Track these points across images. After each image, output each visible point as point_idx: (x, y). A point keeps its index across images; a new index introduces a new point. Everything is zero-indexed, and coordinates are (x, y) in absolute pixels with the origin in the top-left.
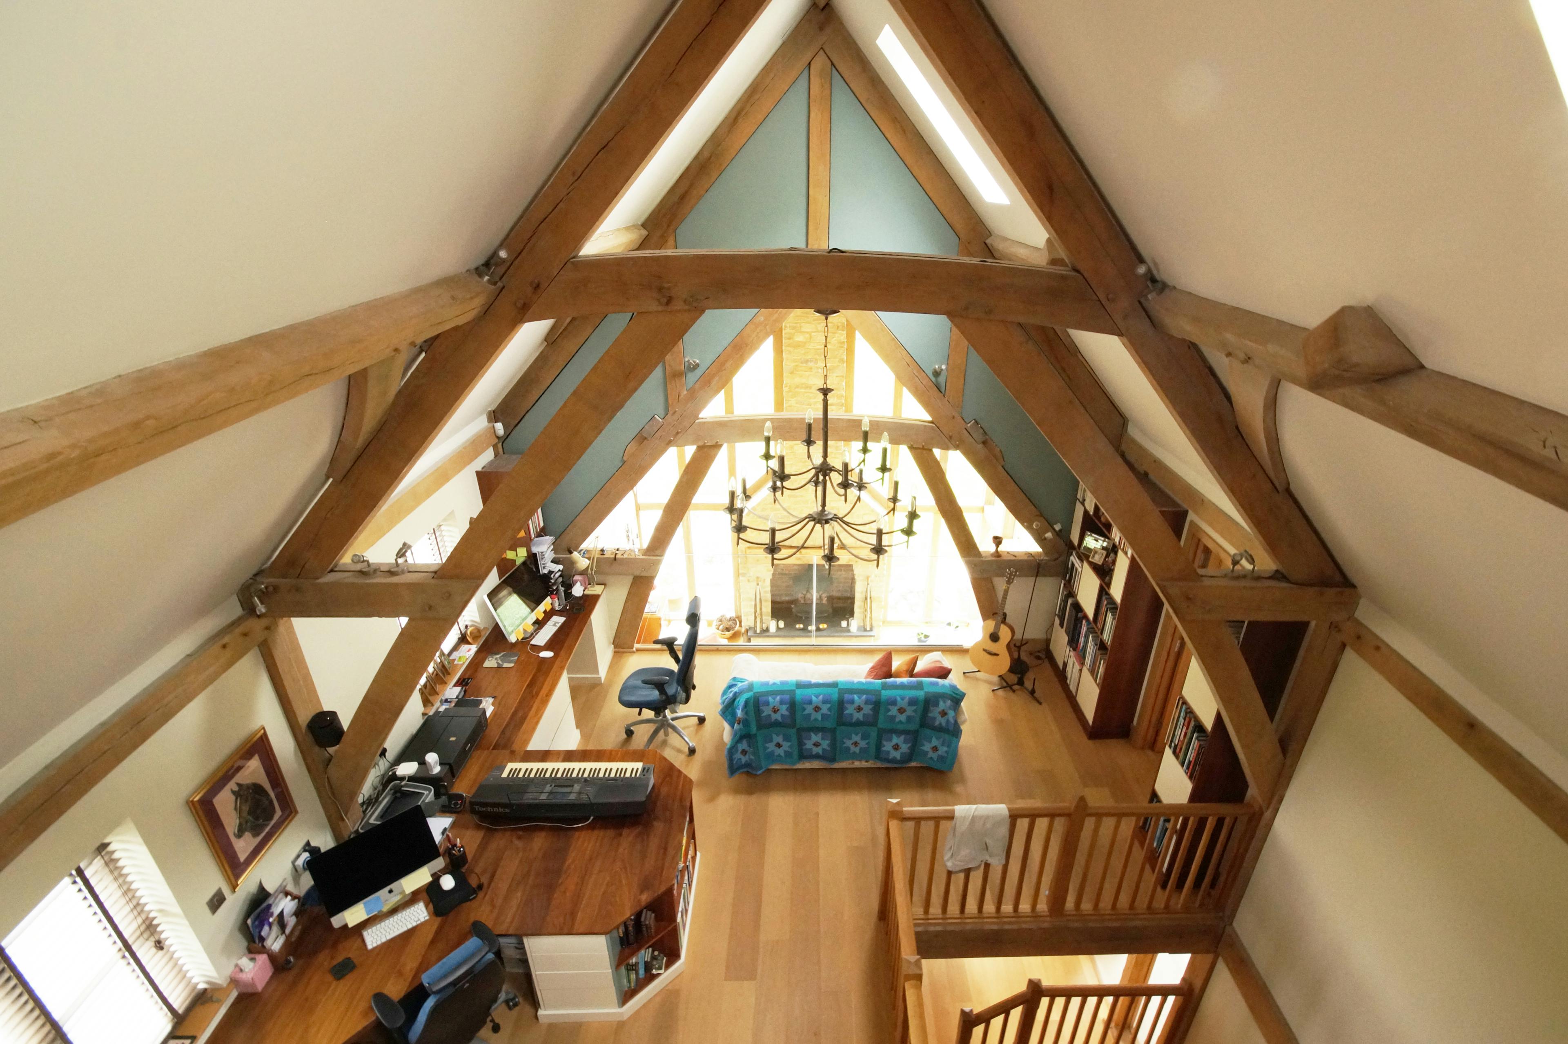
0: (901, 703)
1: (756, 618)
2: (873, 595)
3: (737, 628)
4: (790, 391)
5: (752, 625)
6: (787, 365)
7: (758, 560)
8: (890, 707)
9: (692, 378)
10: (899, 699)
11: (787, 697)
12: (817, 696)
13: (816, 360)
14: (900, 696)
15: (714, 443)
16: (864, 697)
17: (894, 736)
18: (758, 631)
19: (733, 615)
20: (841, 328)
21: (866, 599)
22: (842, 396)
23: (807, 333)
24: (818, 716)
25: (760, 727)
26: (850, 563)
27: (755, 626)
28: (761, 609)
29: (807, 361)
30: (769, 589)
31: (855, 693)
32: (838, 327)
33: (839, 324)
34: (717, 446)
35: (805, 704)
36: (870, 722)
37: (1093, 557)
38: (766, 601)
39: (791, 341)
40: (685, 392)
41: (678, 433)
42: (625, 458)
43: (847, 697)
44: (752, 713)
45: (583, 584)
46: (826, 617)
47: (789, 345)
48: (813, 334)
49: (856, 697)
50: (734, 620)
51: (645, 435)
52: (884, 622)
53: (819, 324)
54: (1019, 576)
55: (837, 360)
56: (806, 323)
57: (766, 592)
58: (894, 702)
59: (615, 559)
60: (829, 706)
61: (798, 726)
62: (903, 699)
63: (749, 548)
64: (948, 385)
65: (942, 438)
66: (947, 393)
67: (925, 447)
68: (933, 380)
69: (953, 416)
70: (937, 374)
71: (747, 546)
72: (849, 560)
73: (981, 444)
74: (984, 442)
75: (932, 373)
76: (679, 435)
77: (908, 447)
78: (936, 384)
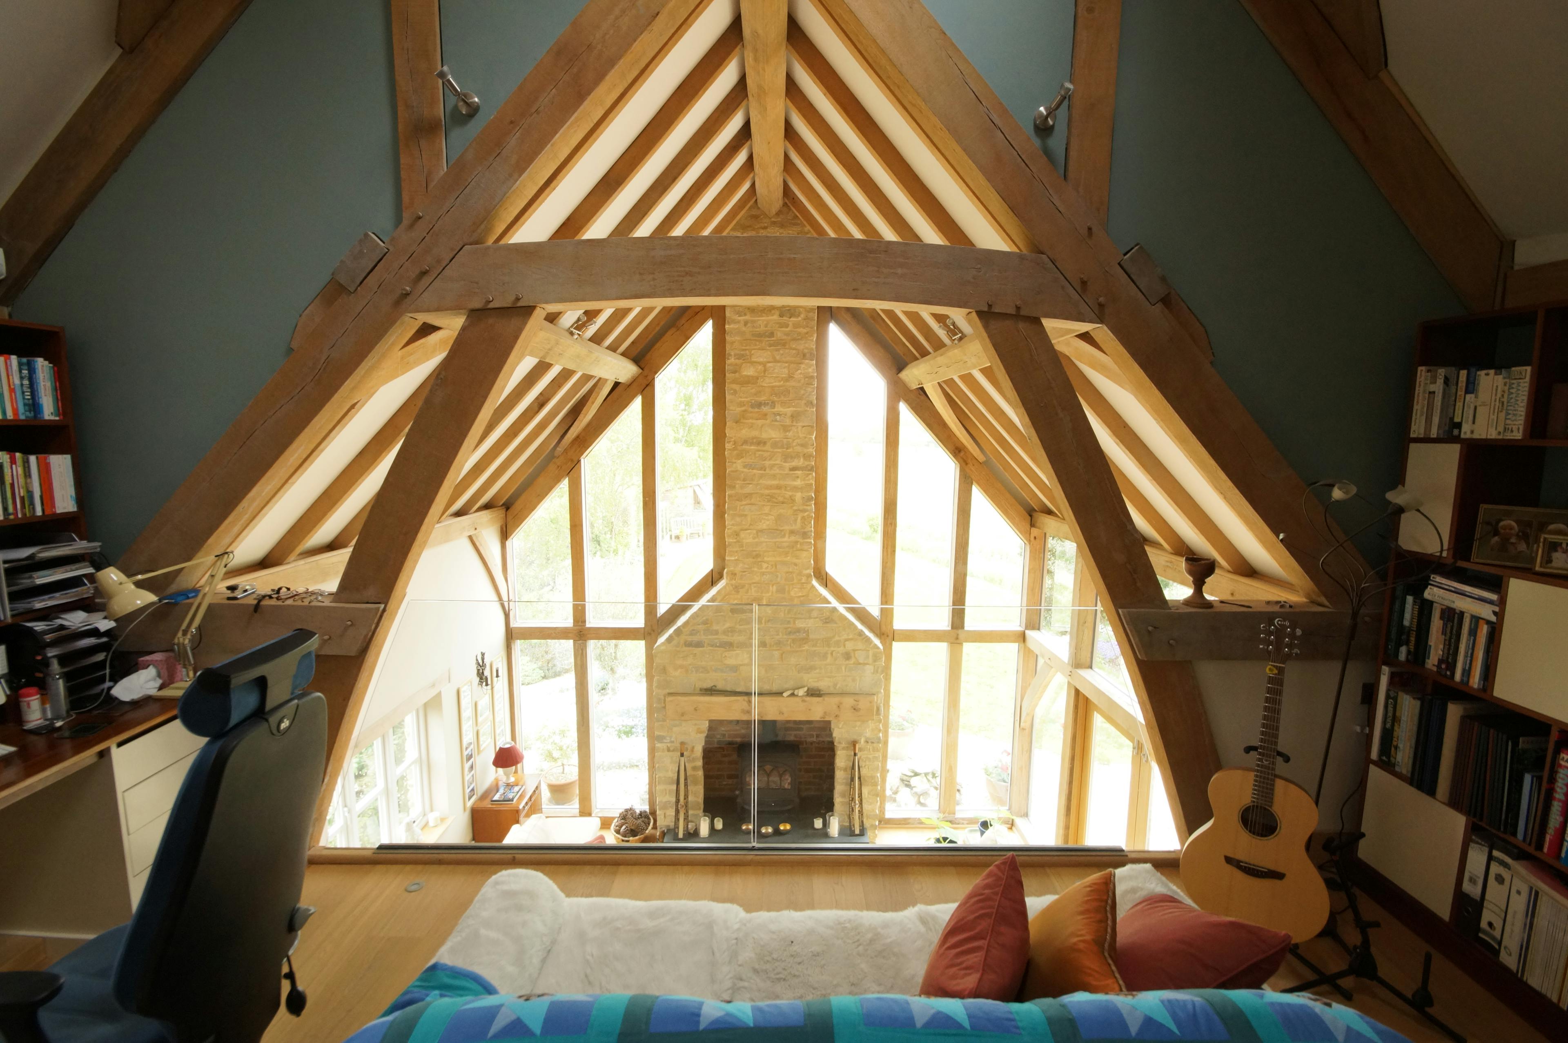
1: (677, 812)
2: (864, 772)
3: (649, 831)
4: (735, 449)
5: (672, 825)
6: (733, 409)
7: (683, 714)
9: (460, 140)
13: (773, 402)
15: (508, 302)
18: (681, 835)
19: (646, 808)
20: (808, 355)
21: (852, 779)
22: (810, 456)
23: (760, 363)
26: (827, 719)
27: (677, 827)
28: (686, 796)
29: (759, 405)
30: (700, 763)
32: (804, 355)
33: (806, 351)
34: (521, 311)
38: (695, 783)
39: (737, 375)
40: (442, 173)
41: (423, 273)
42: (294, 345)
45: (164, 672)
46: (789, 811)
47: (734, 381)
48: (769, 365)
50: (647, 817)
51: (341, 277)
52: (880, 822)
53: (777, 350)
54: (1298, 657)
55: (804, 402)
56: (759, 349)
57: (695, 768)
59: (257, 607)
63: (670, 694)
64: (1073, 154)
65: (1063, 287)
66: (1071, 174)
67: (1023, 313)
68: (1036, 142)
69: (1090, 229)
70: (1043, 129)
71: (668, 691)
72: (825, 713)
73: (1160, 306)
74: (1166, 301)
75: (1032, 127)
76: (426, 280)
77: (980, 314)
78: (1047, 152)
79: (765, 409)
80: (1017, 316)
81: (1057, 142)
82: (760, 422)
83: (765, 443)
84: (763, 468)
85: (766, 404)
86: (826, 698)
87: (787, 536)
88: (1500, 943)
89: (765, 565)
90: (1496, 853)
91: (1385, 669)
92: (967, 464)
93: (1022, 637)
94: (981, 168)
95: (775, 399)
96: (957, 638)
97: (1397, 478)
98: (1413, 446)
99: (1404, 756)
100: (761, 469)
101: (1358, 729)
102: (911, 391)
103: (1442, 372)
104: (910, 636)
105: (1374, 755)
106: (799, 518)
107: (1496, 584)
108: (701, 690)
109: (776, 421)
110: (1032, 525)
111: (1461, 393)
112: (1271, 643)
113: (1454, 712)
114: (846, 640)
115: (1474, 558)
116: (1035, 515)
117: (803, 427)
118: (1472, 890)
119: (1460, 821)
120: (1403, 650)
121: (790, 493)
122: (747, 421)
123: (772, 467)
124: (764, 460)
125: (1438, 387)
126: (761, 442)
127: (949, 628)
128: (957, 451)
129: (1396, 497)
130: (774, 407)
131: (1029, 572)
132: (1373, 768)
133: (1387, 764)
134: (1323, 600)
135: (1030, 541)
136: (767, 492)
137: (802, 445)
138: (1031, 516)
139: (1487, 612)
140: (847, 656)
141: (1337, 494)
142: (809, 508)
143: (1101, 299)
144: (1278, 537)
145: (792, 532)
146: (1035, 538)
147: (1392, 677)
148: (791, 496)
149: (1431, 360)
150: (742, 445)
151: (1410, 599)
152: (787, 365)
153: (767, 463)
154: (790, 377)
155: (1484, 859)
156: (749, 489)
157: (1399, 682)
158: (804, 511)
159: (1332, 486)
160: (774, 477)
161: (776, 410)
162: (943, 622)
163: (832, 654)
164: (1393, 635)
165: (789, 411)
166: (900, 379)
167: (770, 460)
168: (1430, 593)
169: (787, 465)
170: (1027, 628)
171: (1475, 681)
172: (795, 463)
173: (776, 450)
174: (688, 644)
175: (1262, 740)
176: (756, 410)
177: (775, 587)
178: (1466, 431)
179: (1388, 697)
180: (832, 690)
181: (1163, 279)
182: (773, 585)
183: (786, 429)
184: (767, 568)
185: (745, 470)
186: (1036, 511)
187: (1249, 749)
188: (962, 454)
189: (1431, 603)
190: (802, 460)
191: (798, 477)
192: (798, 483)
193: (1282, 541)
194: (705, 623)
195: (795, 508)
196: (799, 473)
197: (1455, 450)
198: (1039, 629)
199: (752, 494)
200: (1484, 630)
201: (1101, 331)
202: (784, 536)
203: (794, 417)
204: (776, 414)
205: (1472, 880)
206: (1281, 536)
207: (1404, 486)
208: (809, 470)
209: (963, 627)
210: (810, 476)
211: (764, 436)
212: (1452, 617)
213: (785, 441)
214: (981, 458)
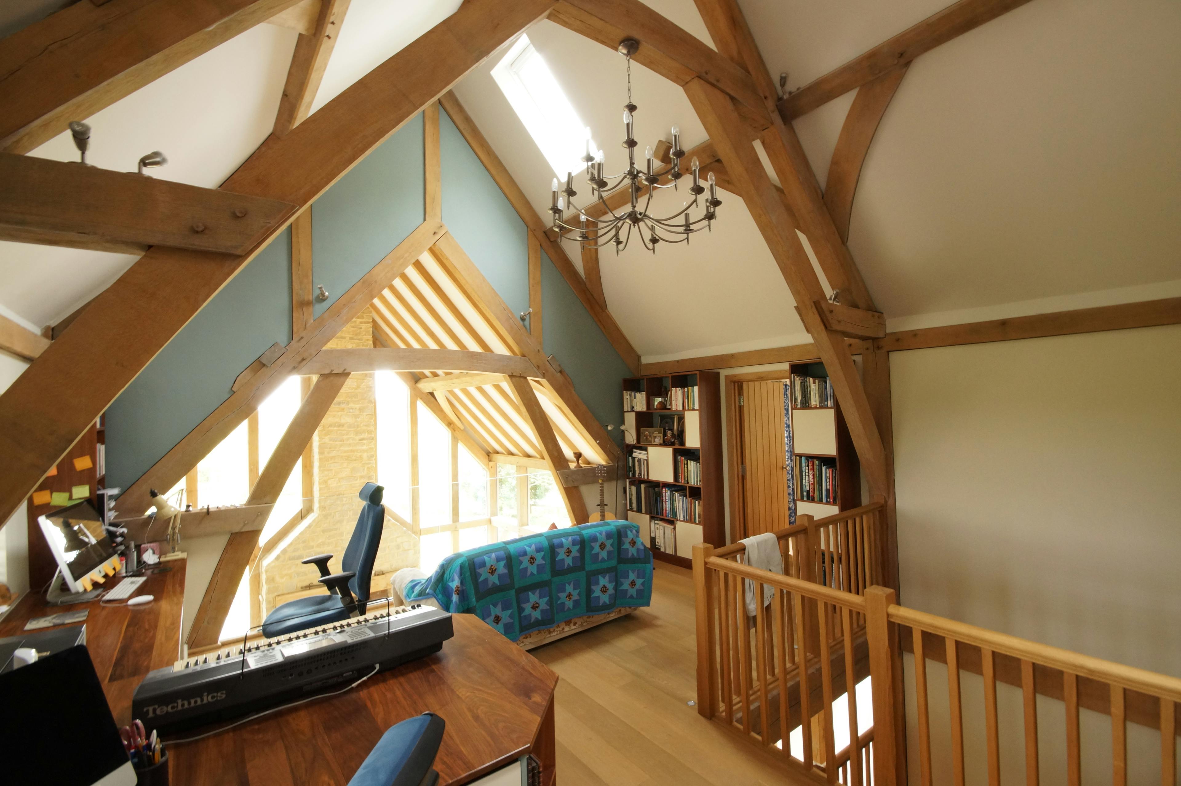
0: (602, 538)
8: (593, 544)
9: (319, 309)
10: (598, 535)
11: (502, 553)
12: (530, 546)
14: (598, 532)
15: (340, 371)
16: (570, 538)
17: (600, 577)
24: (533, 569)
25: (480, 596)
31: (562, 537)
34: (345, 374)
35: (520, 556)
36: (579, 565)
37: (654, 441)
40: (312, 321)
41: (303, 360)
42: (234, 389)
43: (556, 541)
44: (469, 579)
49: (563, 540)
51: (264, 360)
54: (606, 481)
58: (594, 539)
59: (208, 513)
60: (542, 554)
61: (517, 585)
62: (601, 534)
63: (278, 596)
64: (532, 327)
65: (533, 368)
66: (532, 333)
67: (522, 375)
68: (521, 323)
69: (539, 350)
70: (523, 319)
71: (276, 594)
72: (387, 584)
73: (559, 373)
74: (561, 372)
75: (520, 318)
76: (305, 362)
77: (509, 376)
78: (524, 326)
79: (343, 406)
80: (520, 377)
81: (527, 323)
82: (340, 413)
83: (343, 426)
84: (342, 440)
85: (343, 403)
86: (387, 575)
87: (358, 479)
88: (660, 546)
89: (345, 499)
90: (656, 522)
91: (628, 480)
92: (455, 431)
93: (490, 521)
94: (507, 330)
95: (349, 400)
96: (456, 528)
97: (623, 422)
98: (625, 414)
99: (635, 505)
100: (341, 441)
101: (624, 502)
102: (423, 393)
103: (629, 392)
104: (430, 531)
105: (628, 508)
106: (366, 469)
107: (645, 449)
108: (302, 588)
109: (350, 412)
110: (490, 460)
111: (633, 398)
112: (599, 473)
113: (643, 486)
114: (397, 537)
115: (641, 443)
116: (490, 455)
117: (367, 415)
118: (653, 535)
119: (648, 517)
120: (631, 473)
121: (360, 454)
122: (331, 413)
123: (348, 439)
124: (343, 436)
125: (628, 397)
126: (341, 425)
127: (451, 522)
128: (450, 424)
129: (623, 428)
130: (348, 405)
131: (490, 486)
132: (629, 512)
133: (631, 509)
134: (611, 462)
135: (489, 469)
136: (345, 454)
137: (366, 426)
138: (488, 456)
139: (645, 457)
140: (398, 547)
141: (609, 428)
142: (372, 462)
143: (544, 371)
144: (596, 442)
145: (362, 477)
146: (491, 467)
147: (630, 482)
148: (360, 456)
149: (627, 389)
150: (329, 427)
151: (630, 458)
152: (356, 380)
153: (345, 437)
154: (358, 387)
155: (654, 524)
156: (334, 454)
157: (631, 483)
158: (369, 464)
159: (608, 426)
160: (350, 445)
161: (349, 406)
162: (448, 519)
163: (389, 547)
164: (628, 470)
165: (358, 406)
166: (418, 388)
167: (346, 435)
168: (634, 455)
169: (357, 438)
170: (491, 516)
171: (646, 477)
172: (362, 436)
173: (350, 429)
174: (291, 559)
175: (601, 502)
176: (337, 406)
177: (351, 512)
178: (636, 409)
179: (629, 488)
180: (390, 569)
181: (559, 365)
182: (350, 511)
183: (356, 417)
184: (346, 501)
185: (331, 442)
186: (490, 453)
187: (598, 505)
188: (452, 425)
189: (635, 458)
190: (367, 433)
191: (364, 444)
192: (364, 447)
193: (598, 443)
194: (304, 542)
195: (363, 462)
196: (365, 441)
197: (633, 414)
198: (497, 515)
199: (335, 456)
200: (646, 462)
201: (543, 381)
202: (357, 480)
203: (361, 410)
204: (349, 409)
205: (653, 532)
206: (598, 442)
207: (624, 425)
208: (371, 440)
209: (458, 521)
210: (372, 443)
211: (343, 421)
212: (639, 460)
213: (356, 423)
214: (462, 427)
